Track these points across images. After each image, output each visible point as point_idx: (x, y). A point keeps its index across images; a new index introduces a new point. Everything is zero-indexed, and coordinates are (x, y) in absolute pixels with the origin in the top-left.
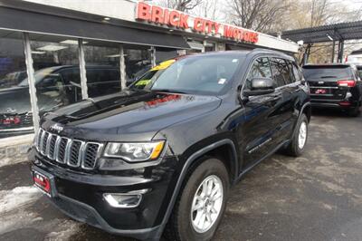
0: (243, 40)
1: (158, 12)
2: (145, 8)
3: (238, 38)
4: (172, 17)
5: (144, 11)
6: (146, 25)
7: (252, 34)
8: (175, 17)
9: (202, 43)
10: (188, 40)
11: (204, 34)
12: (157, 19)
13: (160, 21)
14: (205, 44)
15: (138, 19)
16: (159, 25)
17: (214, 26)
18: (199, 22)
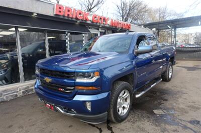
0: (122, 28)
1: (69, 11)
2: (60, 8)
3: (119, 26)
4: (78, 14)
5: (60, 10)
6: (62, 19)
7: (127, 25)
8: (80, 14)
9: (98, 29)
10: (90, 28)
11: (98, 24)
12: (68, 15)
13: (71, 16)
14: (100, 30)
15: (56, 15)
16: (70, 19)
17: (105, 20)
18: (95, 17)
